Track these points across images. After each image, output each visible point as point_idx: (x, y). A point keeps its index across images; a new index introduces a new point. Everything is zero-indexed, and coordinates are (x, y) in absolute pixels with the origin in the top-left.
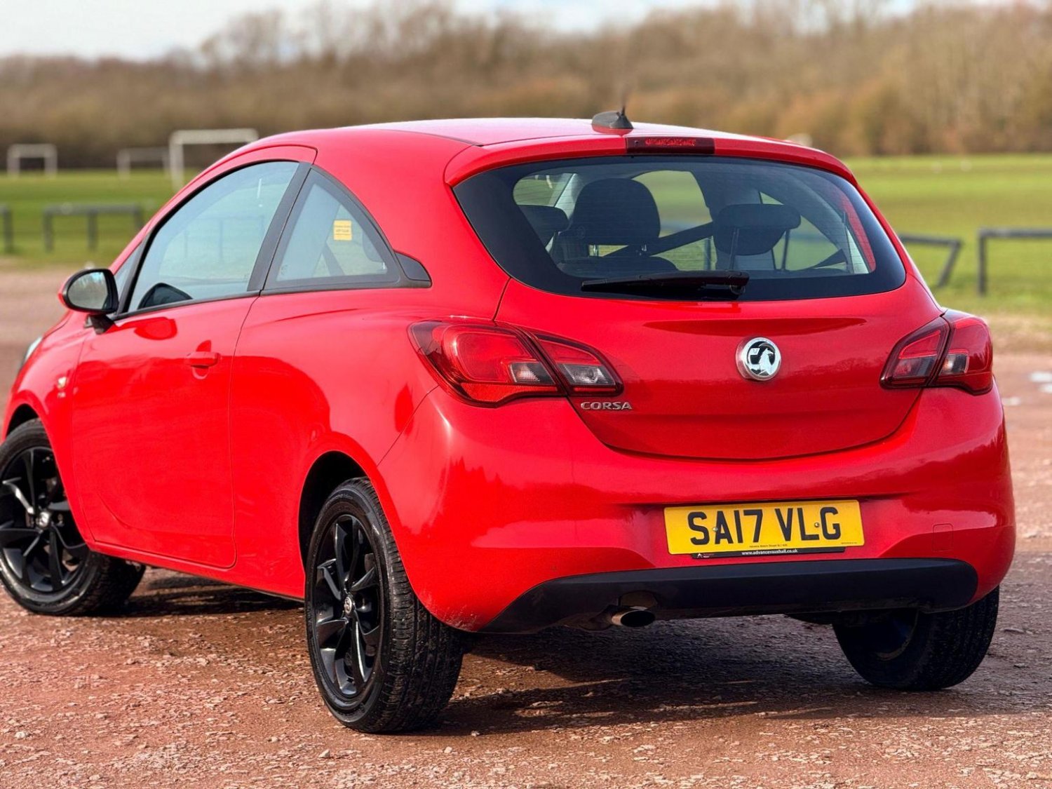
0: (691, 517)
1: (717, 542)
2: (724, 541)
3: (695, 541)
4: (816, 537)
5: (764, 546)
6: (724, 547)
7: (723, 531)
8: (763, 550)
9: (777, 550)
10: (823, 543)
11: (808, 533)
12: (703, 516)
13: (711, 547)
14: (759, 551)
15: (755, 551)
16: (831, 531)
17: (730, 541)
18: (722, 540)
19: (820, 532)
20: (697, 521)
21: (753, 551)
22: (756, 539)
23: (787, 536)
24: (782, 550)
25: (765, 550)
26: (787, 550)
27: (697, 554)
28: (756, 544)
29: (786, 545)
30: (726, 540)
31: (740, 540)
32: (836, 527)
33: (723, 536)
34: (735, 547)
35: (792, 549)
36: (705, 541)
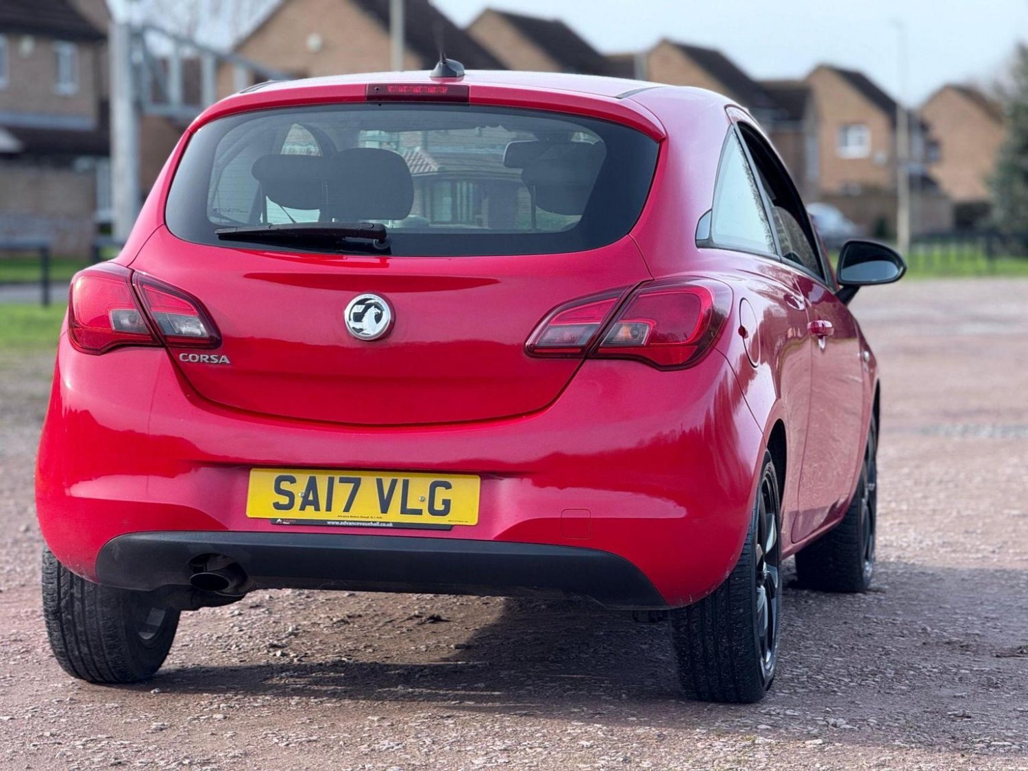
0: (279, 481)
1: (302, 508)
2: (310, 508)
3: (278, 506)
4: (419, 512)
5: (355, 517)
6: (310, 514)
7: (311, 498)
8: (351, 521)
9: (370, 522)
10: (426, 519)
11: (409, 507)
12: (293, 480)
13: (295, 514)
14: (347, 521)
15: (343, 521)
16: (439, 506)
17: (317, 509)
18: (307, 507)
19: (425, 507)
20: (285, 486)
21: (340, 521)
22: (347, 509)
23: (385, 507)
24: (374, 522)
25: (354, 521)
26: (380, 522)
27: (277, 519)
28: (346, 514)
29: (381, 518)
30: (313, 507)
31: (329, 508)
32: (447, 503)
33: (310, 503)
34: (322, 515)
35: (386, 523)
36: (289, 506)
